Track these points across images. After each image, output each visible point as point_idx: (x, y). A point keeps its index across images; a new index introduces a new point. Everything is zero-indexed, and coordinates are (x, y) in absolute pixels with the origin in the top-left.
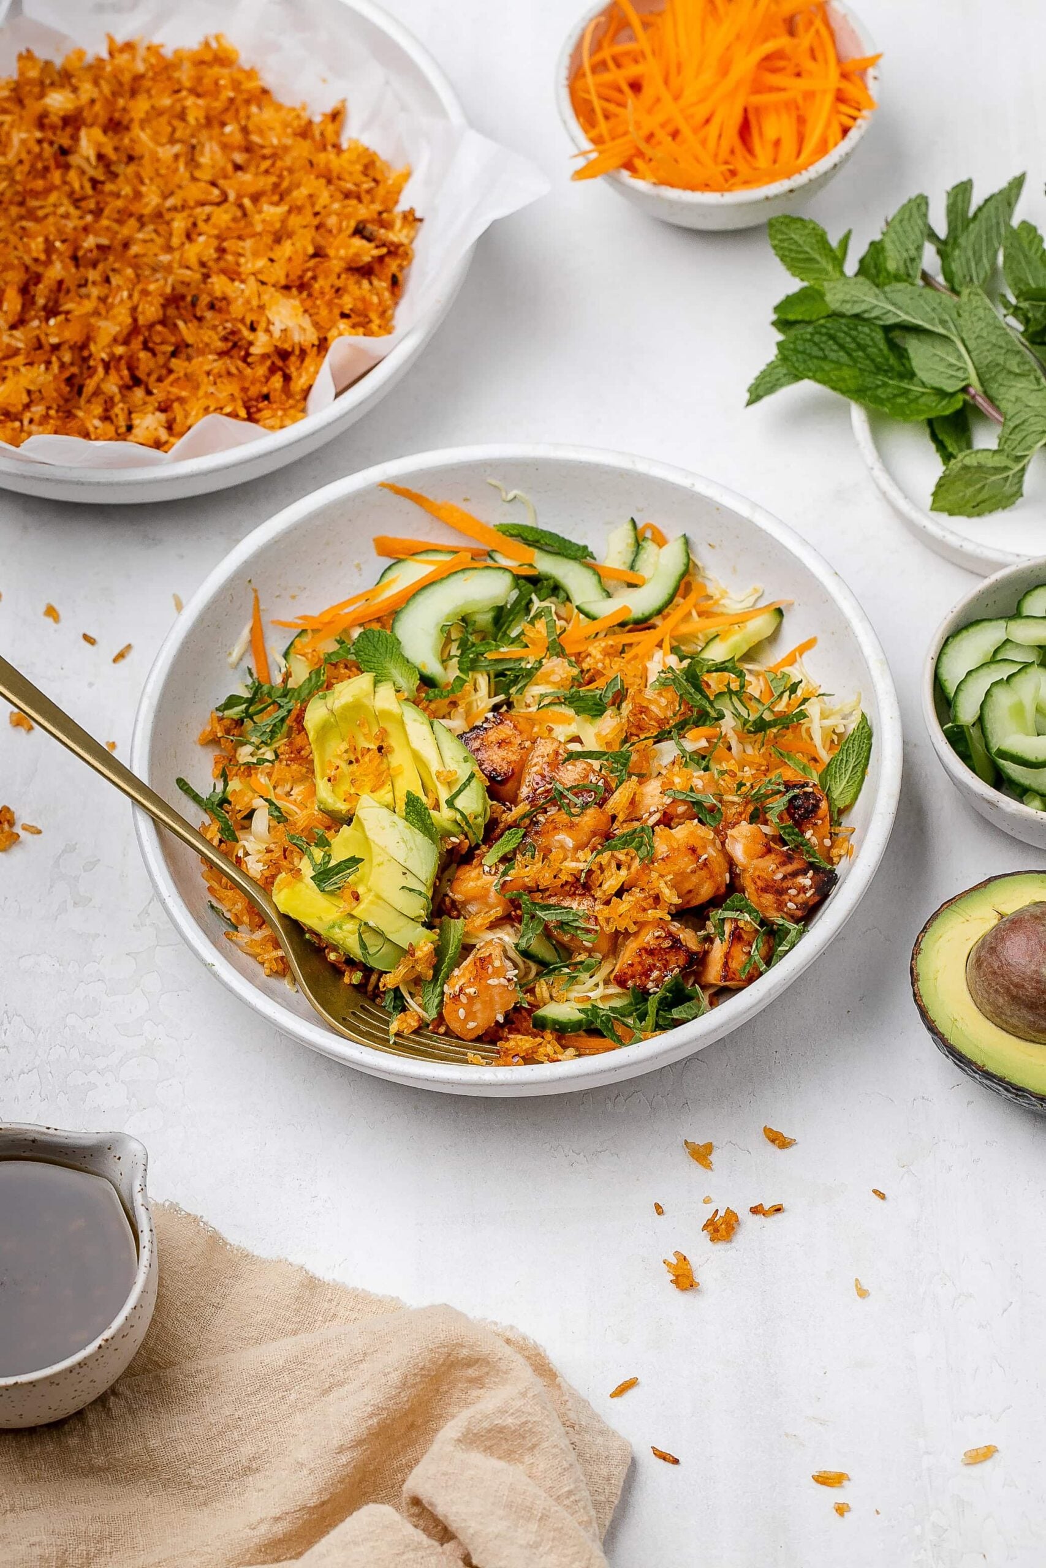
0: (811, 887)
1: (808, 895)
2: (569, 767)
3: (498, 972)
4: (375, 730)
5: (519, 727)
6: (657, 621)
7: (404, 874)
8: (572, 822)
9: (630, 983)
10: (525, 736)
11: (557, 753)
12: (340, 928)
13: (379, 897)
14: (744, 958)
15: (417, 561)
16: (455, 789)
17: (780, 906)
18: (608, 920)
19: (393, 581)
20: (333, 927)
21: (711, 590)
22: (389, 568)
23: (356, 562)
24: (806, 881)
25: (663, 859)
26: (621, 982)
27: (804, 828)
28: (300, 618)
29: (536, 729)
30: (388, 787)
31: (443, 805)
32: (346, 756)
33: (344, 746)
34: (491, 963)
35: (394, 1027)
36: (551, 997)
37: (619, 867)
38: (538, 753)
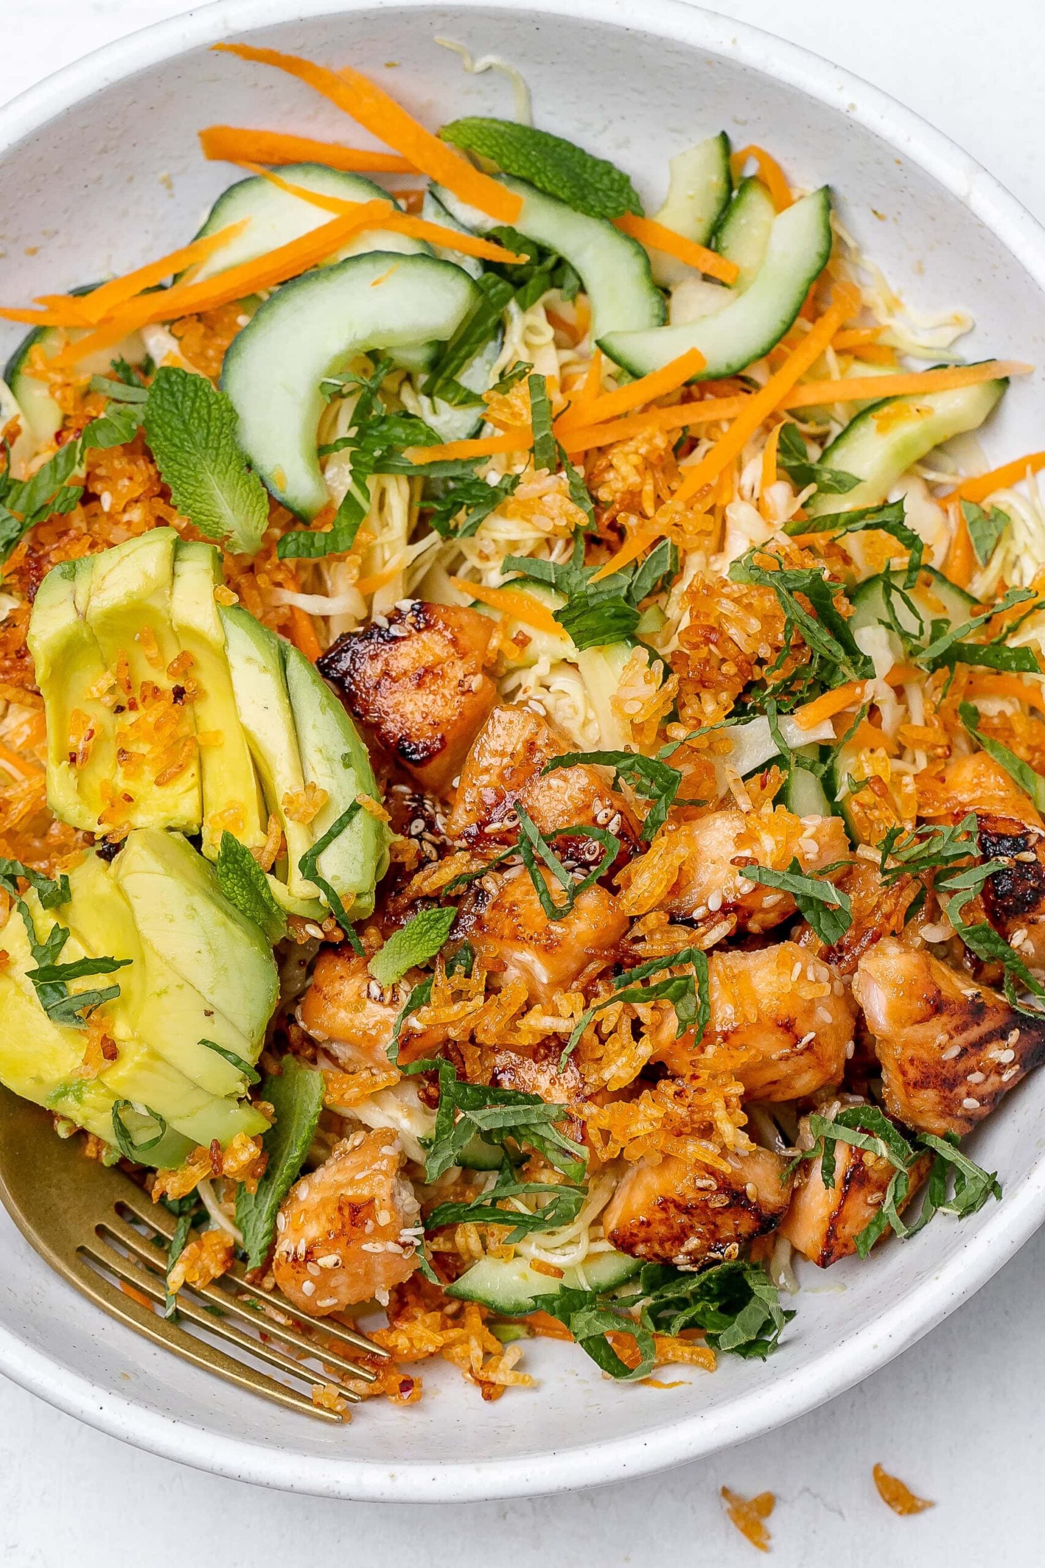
0: (1013, 1063)
1: (1005, 1078)
2: (554, 782)
3: (381, 1233)
4: (172, 654)
5: (464, 641)
6: (758, 374)
7: (208, 1014)
8: (549, 932)
9: (641, 1249)
10: (472, 663)
11: (531, 747)
12: (79, 1099)
13: (155, 1055)
14: (868, 1213)
15: (285, 187)
16: (321, 833)
17: (948, 1108)
18: (606, 1135)
19: (234, 231)
20: (64, 1094)
21: (871, 294)
22: (228, 193)
23: (164, 174)
24: (1002, 1054)
25: (726, 1037)
26: (624, 1243)
27: (1010, 925)
28: (42, 300)
29: (494, 643)
30: (188, 778)
31: (295, 873)
32: (109, 700)
33: (107, 679)
34: (372, 1215)
35: (176, 1277)
36: (485, 1248)
37: (637, 1035)
38: (494, 744)
